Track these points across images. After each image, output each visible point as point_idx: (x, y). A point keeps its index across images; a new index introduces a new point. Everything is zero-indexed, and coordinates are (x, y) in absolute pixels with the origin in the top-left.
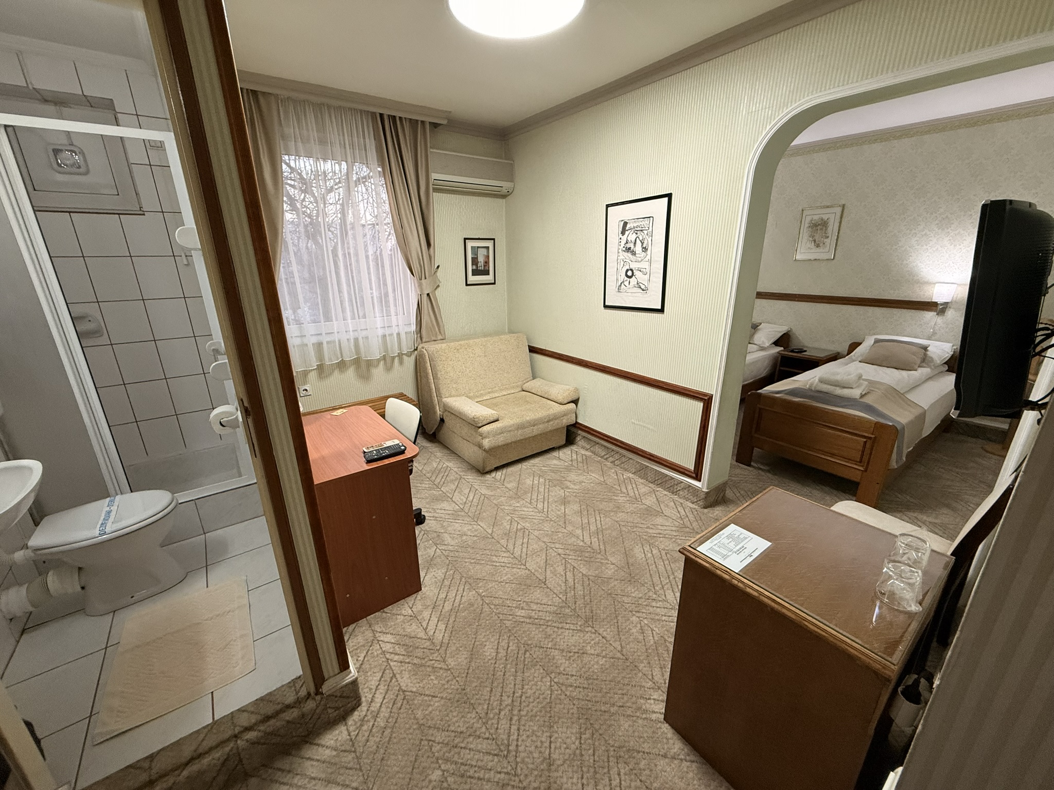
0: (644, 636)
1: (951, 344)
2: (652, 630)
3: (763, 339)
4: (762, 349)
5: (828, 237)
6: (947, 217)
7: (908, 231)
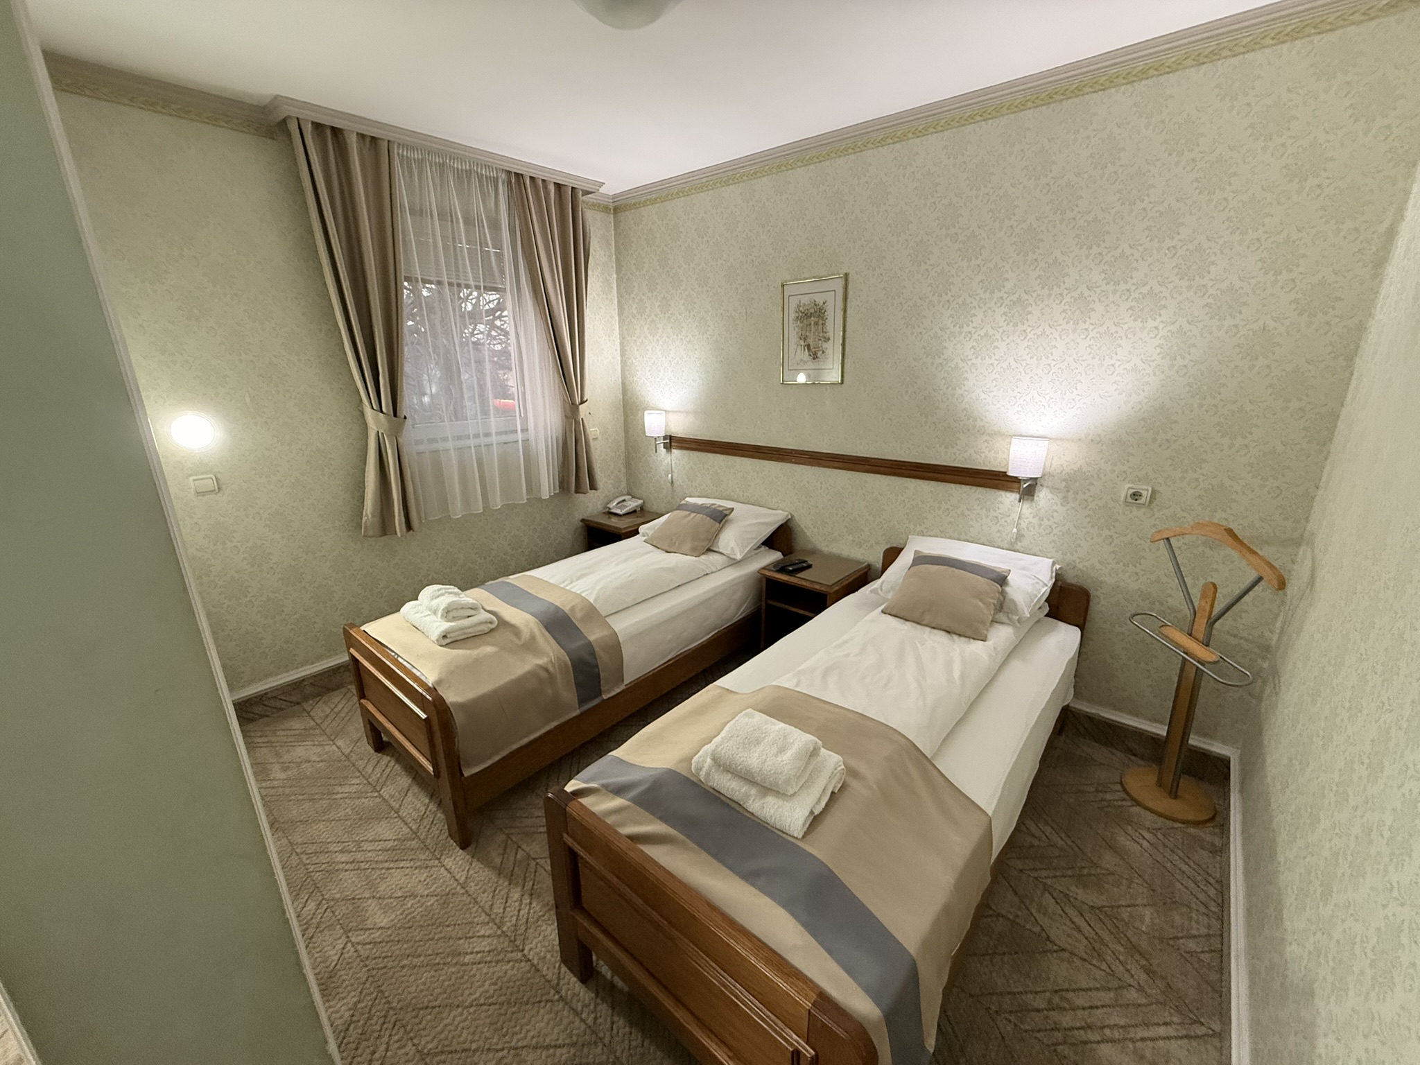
1: (1051, 560)
3: (732, 544)
4: (734, 563)
5: (829, 339)
6: (1019, 299)
7: (957, 329)
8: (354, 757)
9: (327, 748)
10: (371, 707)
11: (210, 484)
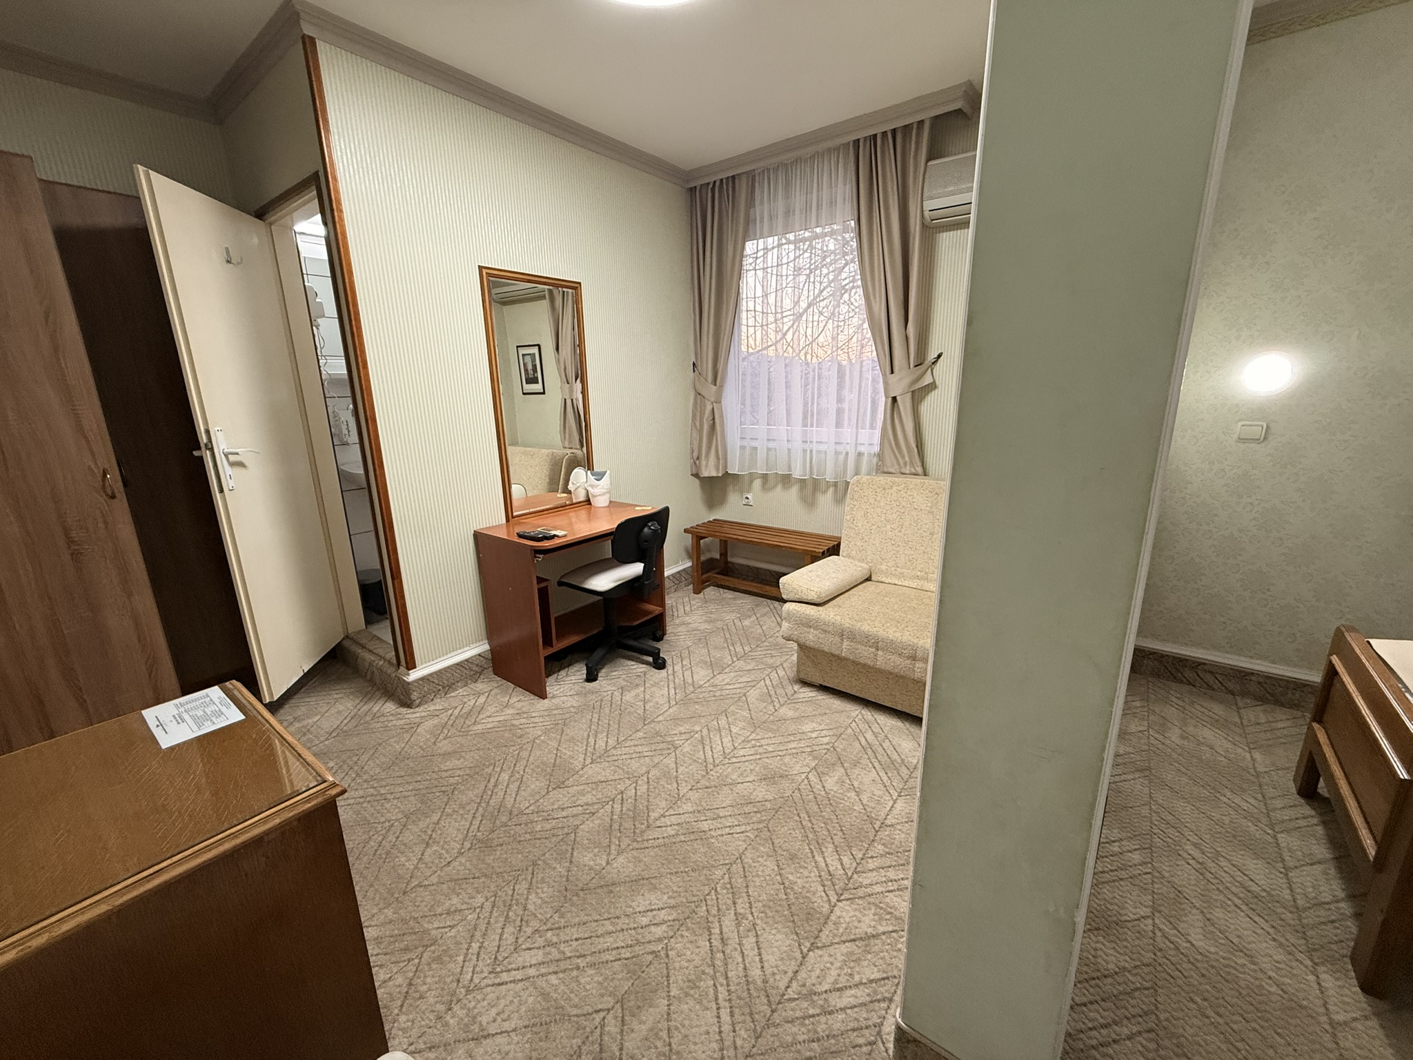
0: (441, 915)
2: (452, 927)
8: (1266, 780)
9: (1240, 750)
10: (1322, 737)
11: (1257, 432)
